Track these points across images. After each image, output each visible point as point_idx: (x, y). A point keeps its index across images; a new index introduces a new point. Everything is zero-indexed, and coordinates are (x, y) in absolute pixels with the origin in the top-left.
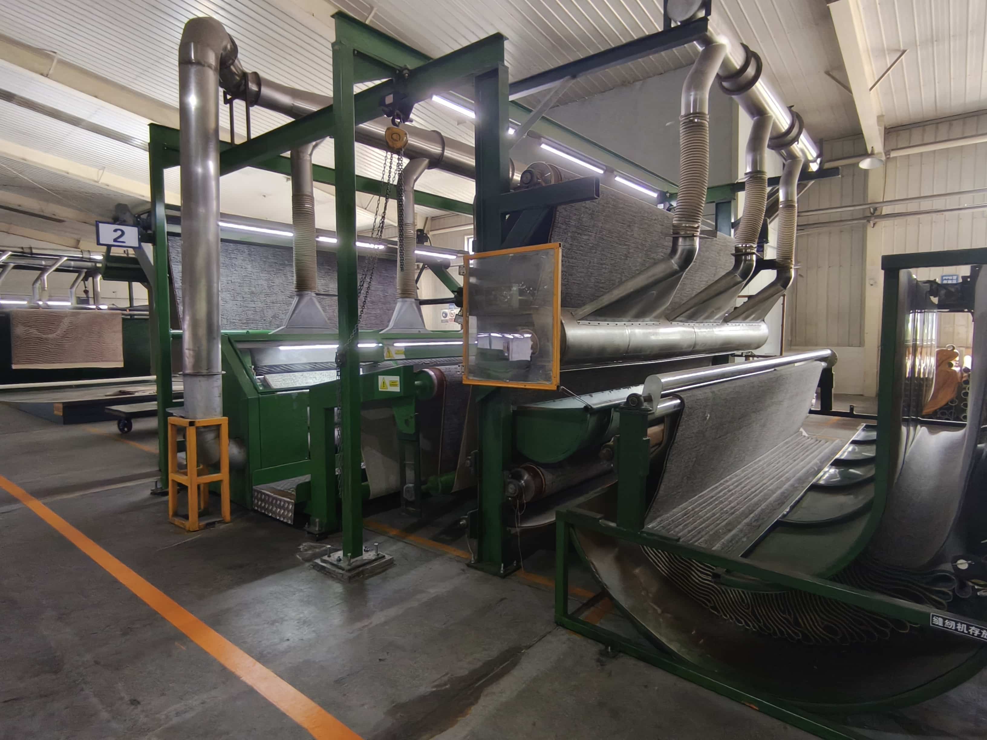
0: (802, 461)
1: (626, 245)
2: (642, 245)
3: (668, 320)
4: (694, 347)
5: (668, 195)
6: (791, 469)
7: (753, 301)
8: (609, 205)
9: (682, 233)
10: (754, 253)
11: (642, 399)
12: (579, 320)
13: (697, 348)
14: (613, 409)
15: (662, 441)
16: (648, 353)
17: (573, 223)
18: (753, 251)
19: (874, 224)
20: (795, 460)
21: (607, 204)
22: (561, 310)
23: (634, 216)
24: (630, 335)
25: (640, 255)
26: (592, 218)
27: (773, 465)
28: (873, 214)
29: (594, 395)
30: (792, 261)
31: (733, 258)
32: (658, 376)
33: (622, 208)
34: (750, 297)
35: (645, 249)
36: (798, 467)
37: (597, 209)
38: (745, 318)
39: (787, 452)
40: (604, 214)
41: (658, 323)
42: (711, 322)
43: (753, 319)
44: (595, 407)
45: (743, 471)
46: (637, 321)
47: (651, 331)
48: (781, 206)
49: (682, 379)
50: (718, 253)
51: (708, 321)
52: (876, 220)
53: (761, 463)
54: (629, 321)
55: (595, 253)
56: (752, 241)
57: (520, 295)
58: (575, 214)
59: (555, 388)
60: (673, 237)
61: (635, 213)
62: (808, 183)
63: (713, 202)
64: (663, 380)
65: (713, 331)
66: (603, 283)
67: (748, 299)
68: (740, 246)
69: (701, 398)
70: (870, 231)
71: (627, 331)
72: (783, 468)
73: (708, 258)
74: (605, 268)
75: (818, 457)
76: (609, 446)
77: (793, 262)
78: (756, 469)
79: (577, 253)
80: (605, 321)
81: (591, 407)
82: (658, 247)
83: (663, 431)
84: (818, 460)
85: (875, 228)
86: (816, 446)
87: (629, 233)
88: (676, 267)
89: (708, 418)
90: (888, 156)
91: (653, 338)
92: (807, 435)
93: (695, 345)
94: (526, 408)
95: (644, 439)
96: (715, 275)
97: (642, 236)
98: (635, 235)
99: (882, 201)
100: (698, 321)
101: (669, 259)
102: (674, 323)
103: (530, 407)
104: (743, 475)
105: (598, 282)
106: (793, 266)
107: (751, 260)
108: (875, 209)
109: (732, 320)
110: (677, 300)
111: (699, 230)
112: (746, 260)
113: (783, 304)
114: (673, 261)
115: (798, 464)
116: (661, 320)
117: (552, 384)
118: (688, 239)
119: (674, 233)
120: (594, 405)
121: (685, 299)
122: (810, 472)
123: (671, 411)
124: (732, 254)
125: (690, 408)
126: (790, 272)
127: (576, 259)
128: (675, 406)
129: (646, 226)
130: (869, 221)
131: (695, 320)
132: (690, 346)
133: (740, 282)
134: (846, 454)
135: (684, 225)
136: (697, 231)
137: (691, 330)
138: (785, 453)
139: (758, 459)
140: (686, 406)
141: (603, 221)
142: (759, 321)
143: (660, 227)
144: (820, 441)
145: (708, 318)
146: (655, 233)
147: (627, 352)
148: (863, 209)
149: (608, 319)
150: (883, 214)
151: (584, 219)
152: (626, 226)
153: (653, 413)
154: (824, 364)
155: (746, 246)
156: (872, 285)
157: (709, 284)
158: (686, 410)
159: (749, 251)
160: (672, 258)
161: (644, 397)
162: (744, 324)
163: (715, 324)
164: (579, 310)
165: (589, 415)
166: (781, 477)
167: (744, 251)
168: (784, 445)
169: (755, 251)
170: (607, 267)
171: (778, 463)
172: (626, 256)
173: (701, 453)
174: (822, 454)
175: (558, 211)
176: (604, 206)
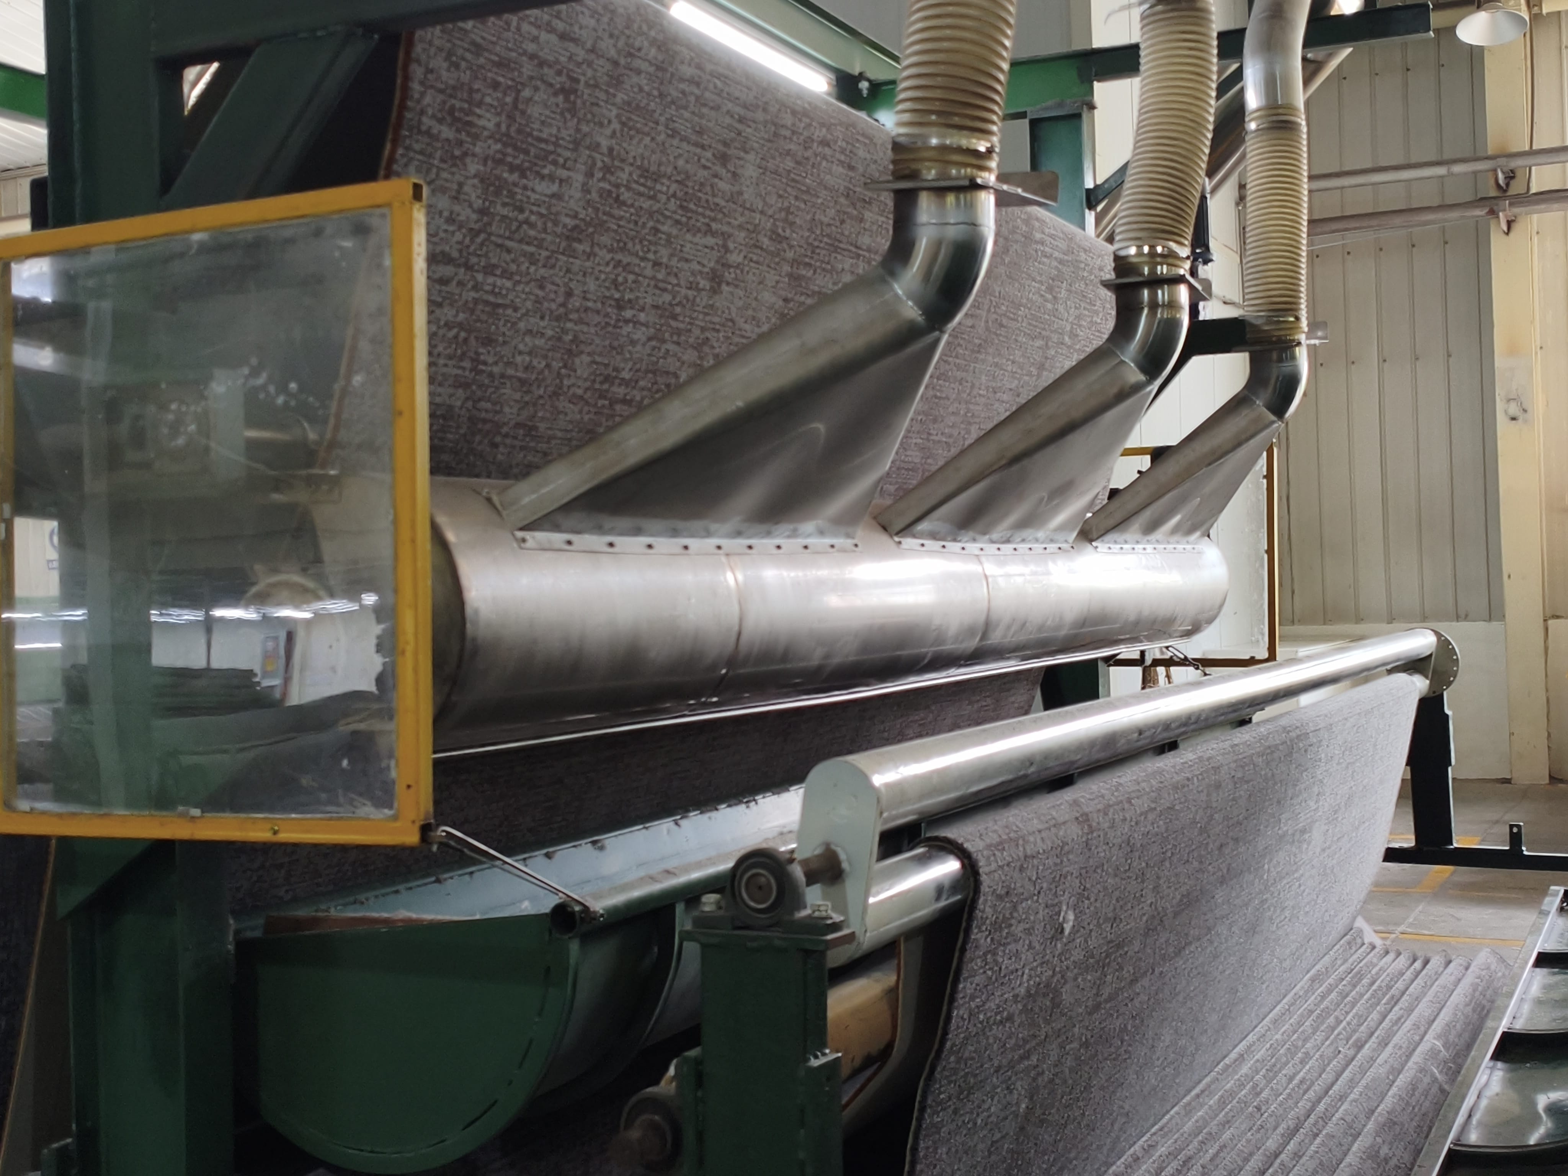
0: (1384, 1043)
1: (714, 234)
2: (777, 238)
3: (885, 529)
4: (984, 636)
5: (864, 85)
6: (1352, 1083)
7: (1171, 467)
8: (637, 63)
9: (931, 174)
10: (1181, 279)
11: (798, 872)
12: (522, 529)
13: (996, 638)
14: (680, 908)
15: (890, 1046)
16: (815, 661)
17: (488, 121)
18: (1182, 272)
19: (1509, 223)
20: (1359, 1046)
21: (630, 55)
22: (433, 485)
23: (741, 120)
24: (742, 596)
25: (771, 278)
26: (573, 110)
27: (1288, 1070)
28: (1505, 191)
29: (612, 840)
30: (1297, 319)
31: (1109, 297)
32: (858, 759)
33: (691, 81)
34: (1158, 454)
35: (790, 255)
36: (1378, 1070)
37: (590, 73)
38: (1151, 528)
39: (1327, 1012)
40: (621, 97)
41: (849, 542)
42: (1037, 540)
43: (1175, 531)
44: (598, 906)
45: (1189, 1110)
46: (768, 534)
47: (823, 573)
48: (1253, 126)
49: (957, 766)
50: (1050, 289)
51: (1027, 533)
52: (1516, 210)
53: (1245, 1070)
54: (739, 534)
55: (590, 255)
56: (1173, 234)
57: (251, 421)
58: (496, 85)
59: (412, 838)
60: (898, 193)
61: (745, 107)
62: (1330, 56)
63: (1022, 115)
64: (879, 780)
65: (1048, 573)
66: (625, 382)
67: (1153, 461)
68: (1133, 251)
69: (1041, 847)
70: (1498, 243)
71: (730, 576)
72: (1328, 1076)
73: (1018, 306)
74: (636, 323)
75: (1438, 1026)
76: (656, 1104)
77: (1304, 324)
78: (1232, 1094)
79: (509, 251)
80: (637, 531)
81: (586, 909)
82: (836, 249)
83: (892, 993)
84: (1438, 1037)
85: (1512, 234)
86: (1419, 981)
87: (722, 185)
88: (911, 312)
89: (1068, 928)
90: (1536, 10)
91: (834, 601)
92: (1378, 942)
93: (988, 626)
94: (299, 924)
95: (815, 1063)
96: (1041, 367)
97: (772, 200)
98: (749, 195)
99: (1527, 148)
100: (995, 536)
101: (883, 281)
102: (909, 542)
103: (314, 922)
104: (1189, 1126)
105: (607, 379)
106: (1302, 338)
107: (1173, 305)
108: (1511, 176)
109: (1107, 531)
110: (915, 456)
111: (993, 164)
112: (1154, 305)
113: (1269, 476)
114: (898, 289)
115: (1372, 1060)
116: (861, 533)
117: (395, 818)
118: (951, 199)
119: (898, 176)
120: (598, 896)
121: (942, 456)
122: (1421, 1087)
123: (924, 913)
124: (1106, 285)
125: (1000, 897)
126: (1293, 357)
127: (507, 274)
128: (940, 890)
129: (789, 164)
130: (1493, 213)
131: (984, 533)
132: (970, 631)
133: (1137, 388)
134: (1526, 1008)
135: (934, 141)
136: (989, 169)
137: (972, 567)
138: (1321, 1018)
139: (1233, 1055)
140: (984, 888)
141: (616, 125)
142: (1198, 534)
143: (839, 170)
144: (1426, 962)
145: (1028, 522)
146: (823, 193)
147: (732, 661)
148: (1475, 173)
149: (646, 523)
150: (1533, 190)
151: (535, 111)
152: (709, 155)
153: (852, 937)
154: (1419, 684)
155: (1153, 254)
156: (1513, 419)
157: (1022, 400)
158: (986, 907)
159: (1163, 270)
160: (892, 274)
161: (804, 863)
162: (1149, 548)
163: (1052, 547)
164: (522, 487)
165: (574, 947)
166: (1326, 1118)
167: (1146, 270)
168: (1310, 990)
169: (1184, 270)
170: (642, 317)
171: (1303, 1062)
172: (716, 279)
173: (1047, 1076)
174: (1445, 1016)
175: (418, 61)
176: (616, 63)
